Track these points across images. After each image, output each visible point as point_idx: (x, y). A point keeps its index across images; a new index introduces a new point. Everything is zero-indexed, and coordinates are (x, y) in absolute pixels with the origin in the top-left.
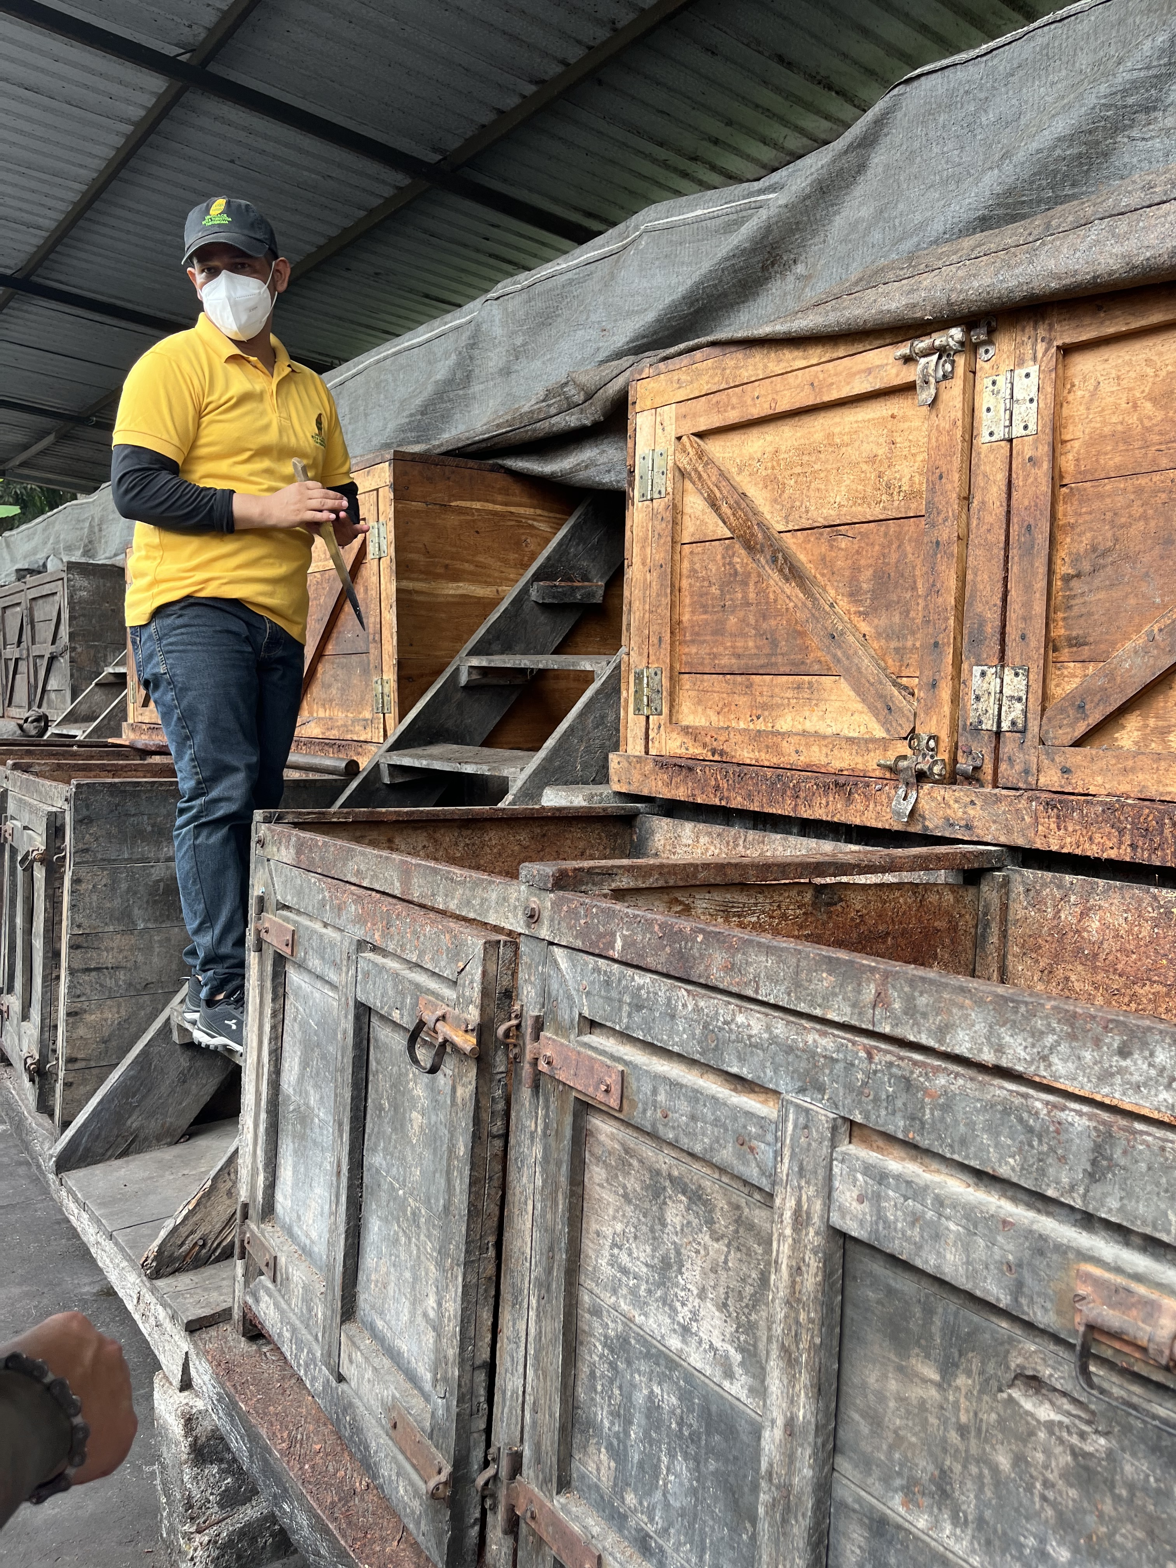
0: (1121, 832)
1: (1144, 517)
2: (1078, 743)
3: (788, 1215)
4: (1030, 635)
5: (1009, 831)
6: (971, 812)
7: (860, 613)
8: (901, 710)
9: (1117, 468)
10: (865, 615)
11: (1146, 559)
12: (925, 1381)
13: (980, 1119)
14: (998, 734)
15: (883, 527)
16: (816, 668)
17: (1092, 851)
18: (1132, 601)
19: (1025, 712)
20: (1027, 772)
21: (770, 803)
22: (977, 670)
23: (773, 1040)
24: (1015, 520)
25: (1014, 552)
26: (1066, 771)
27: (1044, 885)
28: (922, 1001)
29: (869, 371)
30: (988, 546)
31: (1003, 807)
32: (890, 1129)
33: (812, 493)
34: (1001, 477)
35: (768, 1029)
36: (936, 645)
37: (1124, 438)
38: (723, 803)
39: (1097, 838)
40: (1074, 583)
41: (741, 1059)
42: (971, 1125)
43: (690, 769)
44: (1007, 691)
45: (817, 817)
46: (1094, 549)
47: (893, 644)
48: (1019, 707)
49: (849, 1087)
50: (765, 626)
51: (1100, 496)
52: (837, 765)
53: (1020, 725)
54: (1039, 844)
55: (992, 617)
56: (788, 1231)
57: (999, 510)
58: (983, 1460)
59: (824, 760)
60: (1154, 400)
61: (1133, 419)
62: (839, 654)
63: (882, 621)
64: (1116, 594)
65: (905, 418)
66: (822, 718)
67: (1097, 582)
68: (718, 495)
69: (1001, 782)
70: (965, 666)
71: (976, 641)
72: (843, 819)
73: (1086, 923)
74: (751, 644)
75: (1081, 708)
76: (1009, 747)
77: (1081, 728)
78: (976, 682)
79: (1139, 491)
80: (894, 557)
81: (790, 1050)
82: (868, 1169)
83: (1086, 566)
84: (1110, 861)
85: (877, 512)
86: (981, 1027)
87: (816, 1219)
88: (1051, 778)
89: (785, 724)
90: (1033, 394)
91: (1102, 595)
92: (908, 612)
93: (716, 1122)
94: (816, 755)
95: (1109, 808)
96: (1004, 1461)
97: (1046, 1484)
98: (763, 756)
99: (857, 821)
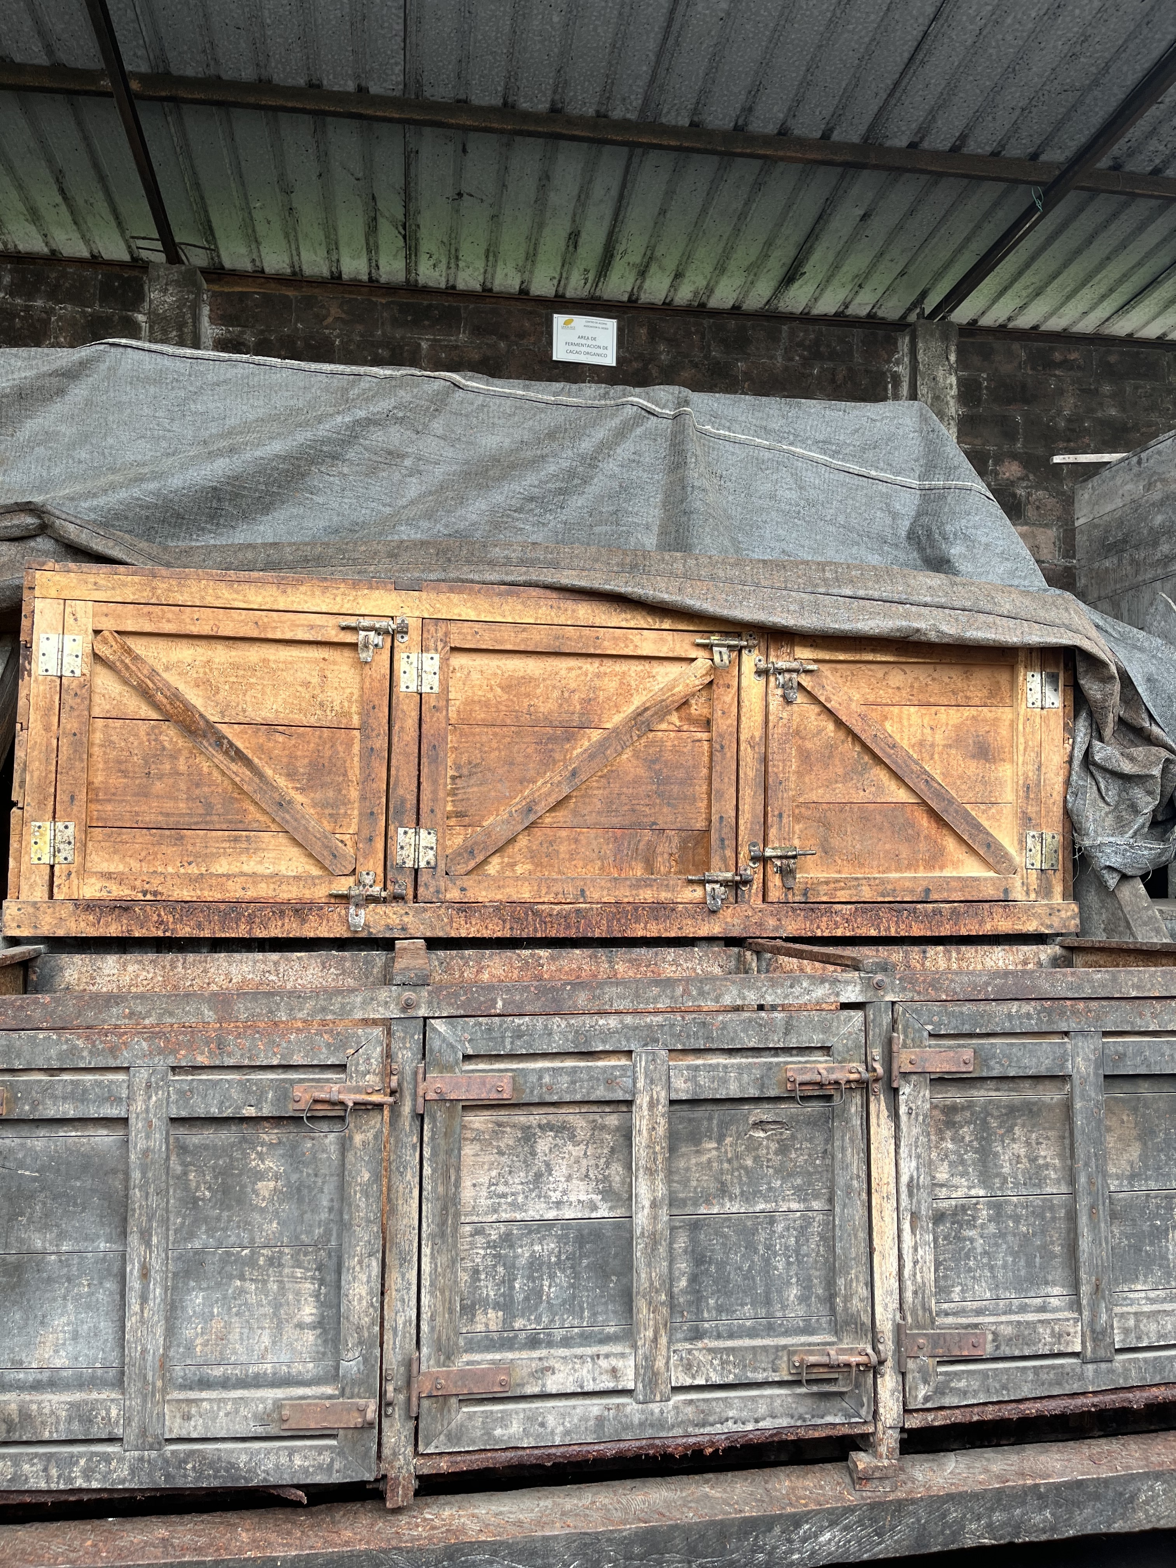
0: (504, 921)
1: (498, 749)
2: (468, 873)
3: (645, 1106)
4: (437, 810)
5: (433, 928)
6: (406, 919)
7: (297, 789)
8: (344, 856)
9: (483, 720)
10: (302, 790)
11: (500, 771)
12: (710, 1150)
13: (739, 1028)
14: (416, 871)
15: (318, 732)
16: (255, 825)
17: (486, 934)
18: (493, 794)
19: (436, 856)
20: (438, 892)
21: (223, 929)
22: (401, 831)
23: (625, 1026)
24: (424, 741)
25: (424, 760)
26: (463, 889)
27: (452, 959)
28: (707, 988)
29: (312, 627)
30: (407, 755)
31: (428, 914)
32: (697, 1046)
33: (248, 698)
34: (415, 714)
35: (621, 1022)
36: (372, 813)
37: (486, 704)
38: (168, 934)
39: (490, 926)
40: (458, 781)
41: (604, 1042)
42: (735, 1032)
43: (126, 909)
44: (423, 843)
45: (273, 935)
46: (470, 763)
47: (328, 811)
48: (431, 853)
49: (672, 1035)
50: (197, 792)
51: (474, 735)
52: (285, 896)
53: (433, 863)
54: (453, 934)
55: (411, 799)
56: (646, 1113)
57: (413, 733)
58: (741, 1167)
59: (271, 893)
60: (502, 688)
61: (490, 695)
62: (288, 817)
63: (318, 795)
64: (484, 789)
65: (335, 663)
66: (261, 862)
67: (472, 782)
68: (151, 685)
69: (420, 899)
70: (391, 828)
71: (400, 812)
72: (298, 935)
73: (480, 976)
74: (182, 805)
75: (471, 852)
76: (423, 878)
77: (472, 864)
78: (401, 837)
79: (495, 734)
80: (328, 753)
81: (636, 1028)
82: (688, 1068)
83: (465, 771)
84: (498, 939)
85: (313, 721)
86: (735, 992)
87: (662, 1101)
88: (454, 894)
89: (222, 867)
90: (437, 670)
91: (475, 789)
92: (340, 791)
93: (591, 1078)
94: (263, 891)
95: (497, 909)
96: (749, 1162)
97: (769, 1160)
98: (206, 893)
99: (312, 935)
